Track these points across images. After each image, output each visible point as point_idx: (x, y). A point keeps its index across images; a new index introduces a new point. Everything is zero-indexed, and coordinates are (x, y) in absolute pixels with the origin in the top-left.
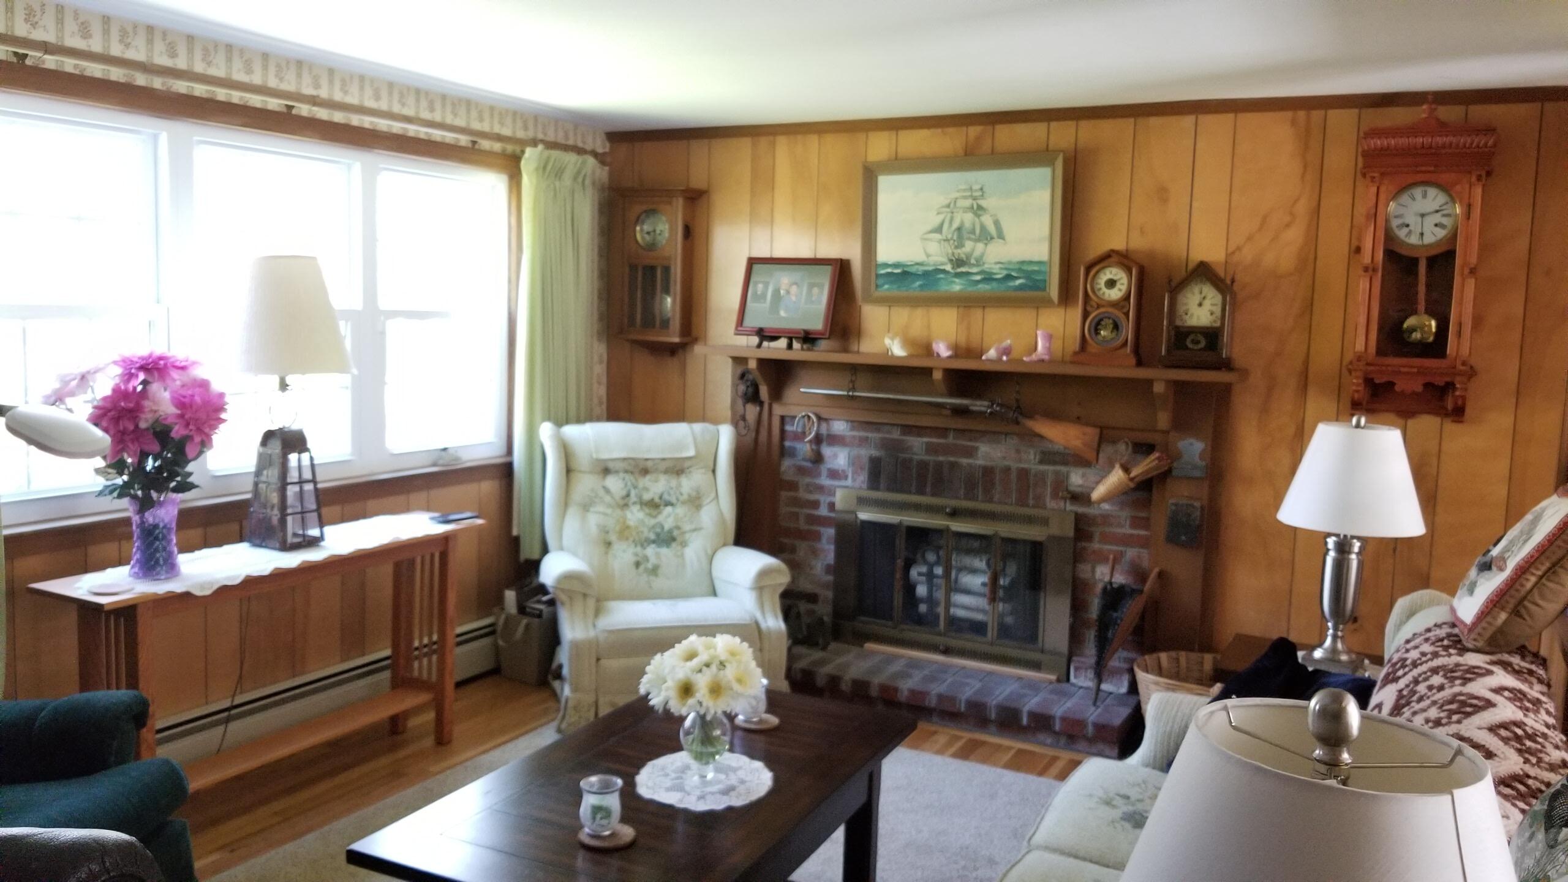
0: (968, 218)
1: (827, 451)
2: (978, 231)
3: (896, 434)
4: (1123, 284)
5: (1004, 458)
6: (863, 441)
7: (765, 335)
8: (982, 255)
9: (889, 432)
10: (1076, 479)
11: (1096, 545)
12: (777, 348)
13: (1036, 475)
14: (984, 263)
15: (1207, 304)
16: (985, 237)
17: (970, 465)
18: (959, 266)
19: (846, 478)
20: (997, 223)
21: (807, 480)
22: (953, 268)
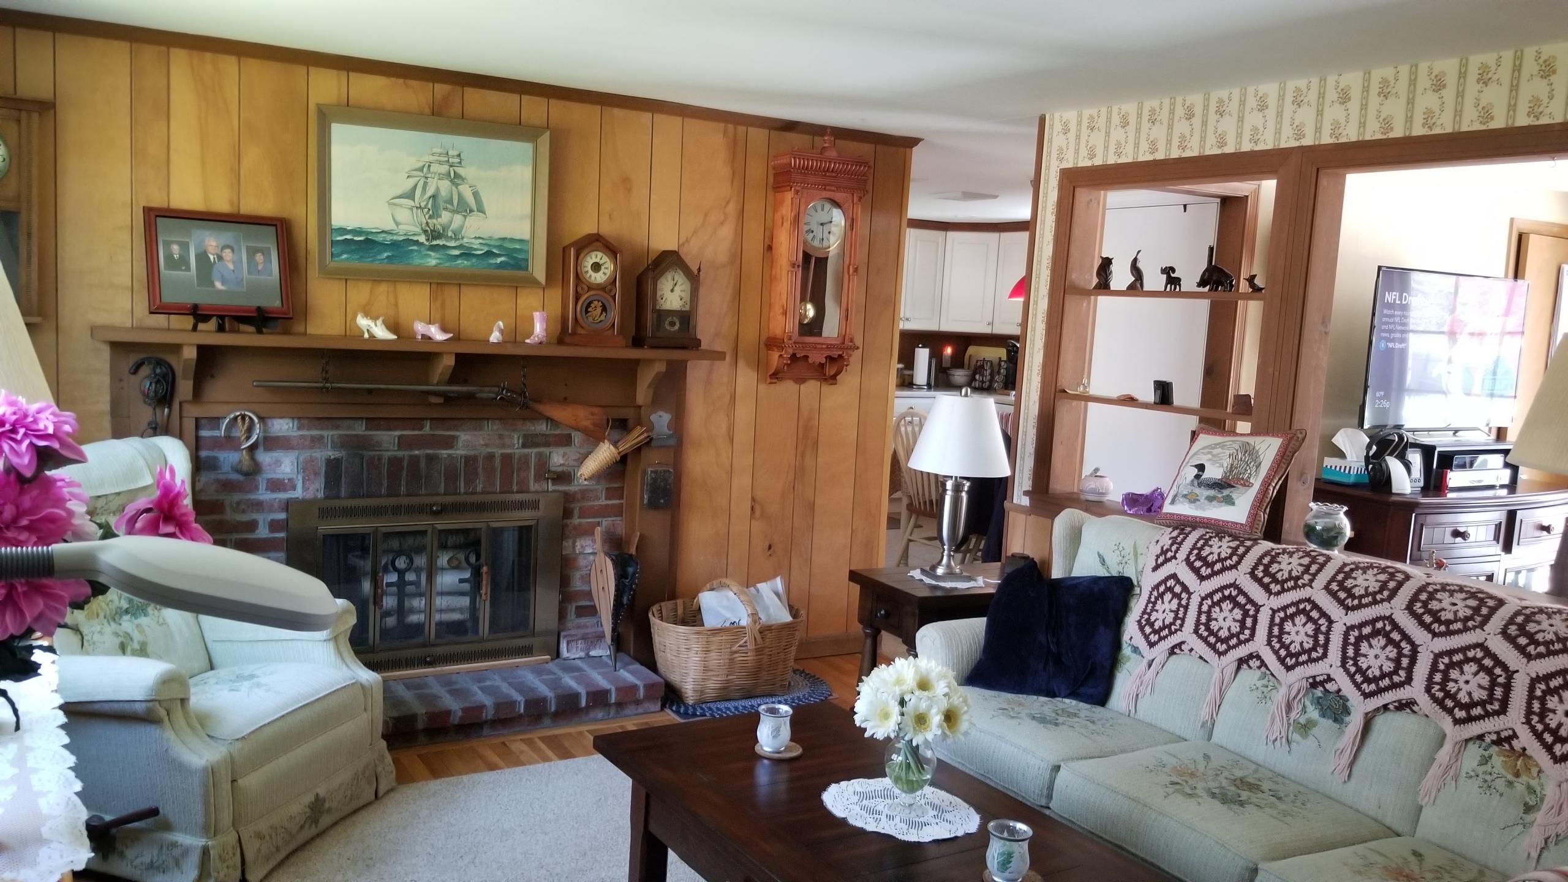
0: (445, 186)
1: (265, 458)
2: (455, 202)
3: (360, 429)
4: (606, 268)
5: (487, 445)
6: (317, 441)
7: (199, 314)
8: (462, 227)
9: (349, 428)
10: (558, 459)
11: (576, 521)
12: (207, 333)
13: (519, 459)
14: (463, 238)
15: (677, 289)
16: (463, 209)
17: (450, 455)
18: (434, 238)
19: (294, 488)
20: (476, 195)
21: (237, 497)
22: (428, 240)
